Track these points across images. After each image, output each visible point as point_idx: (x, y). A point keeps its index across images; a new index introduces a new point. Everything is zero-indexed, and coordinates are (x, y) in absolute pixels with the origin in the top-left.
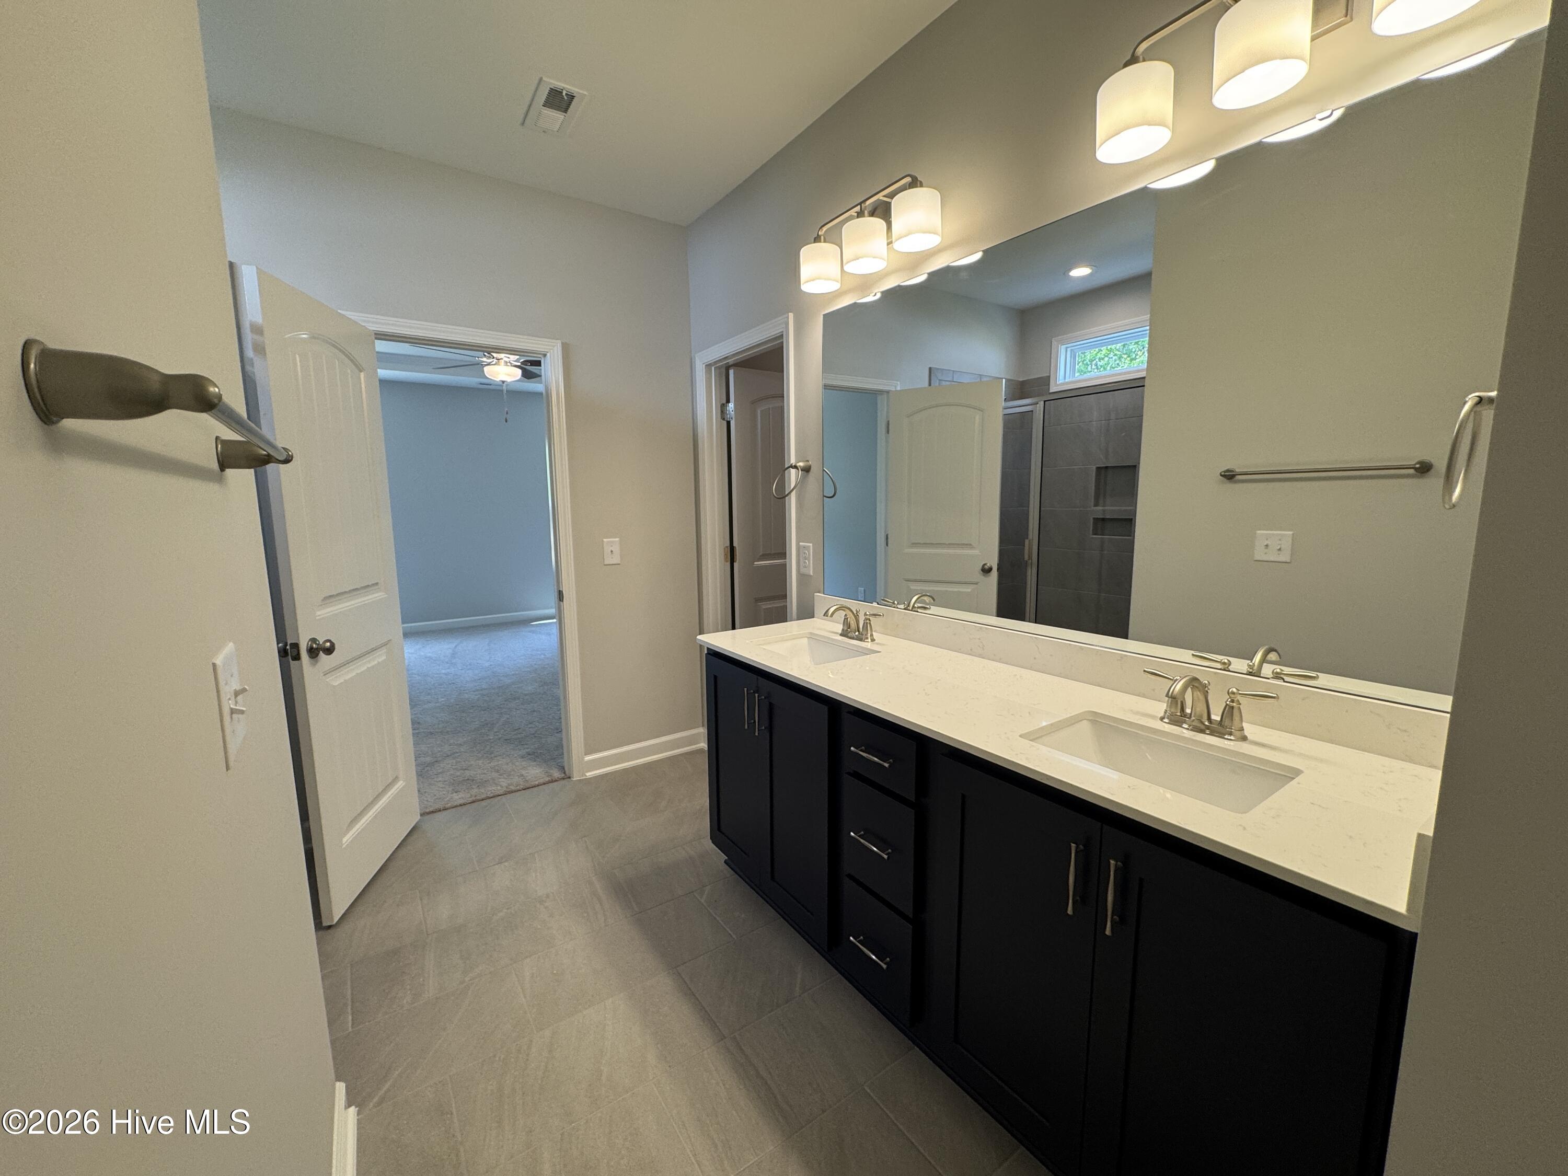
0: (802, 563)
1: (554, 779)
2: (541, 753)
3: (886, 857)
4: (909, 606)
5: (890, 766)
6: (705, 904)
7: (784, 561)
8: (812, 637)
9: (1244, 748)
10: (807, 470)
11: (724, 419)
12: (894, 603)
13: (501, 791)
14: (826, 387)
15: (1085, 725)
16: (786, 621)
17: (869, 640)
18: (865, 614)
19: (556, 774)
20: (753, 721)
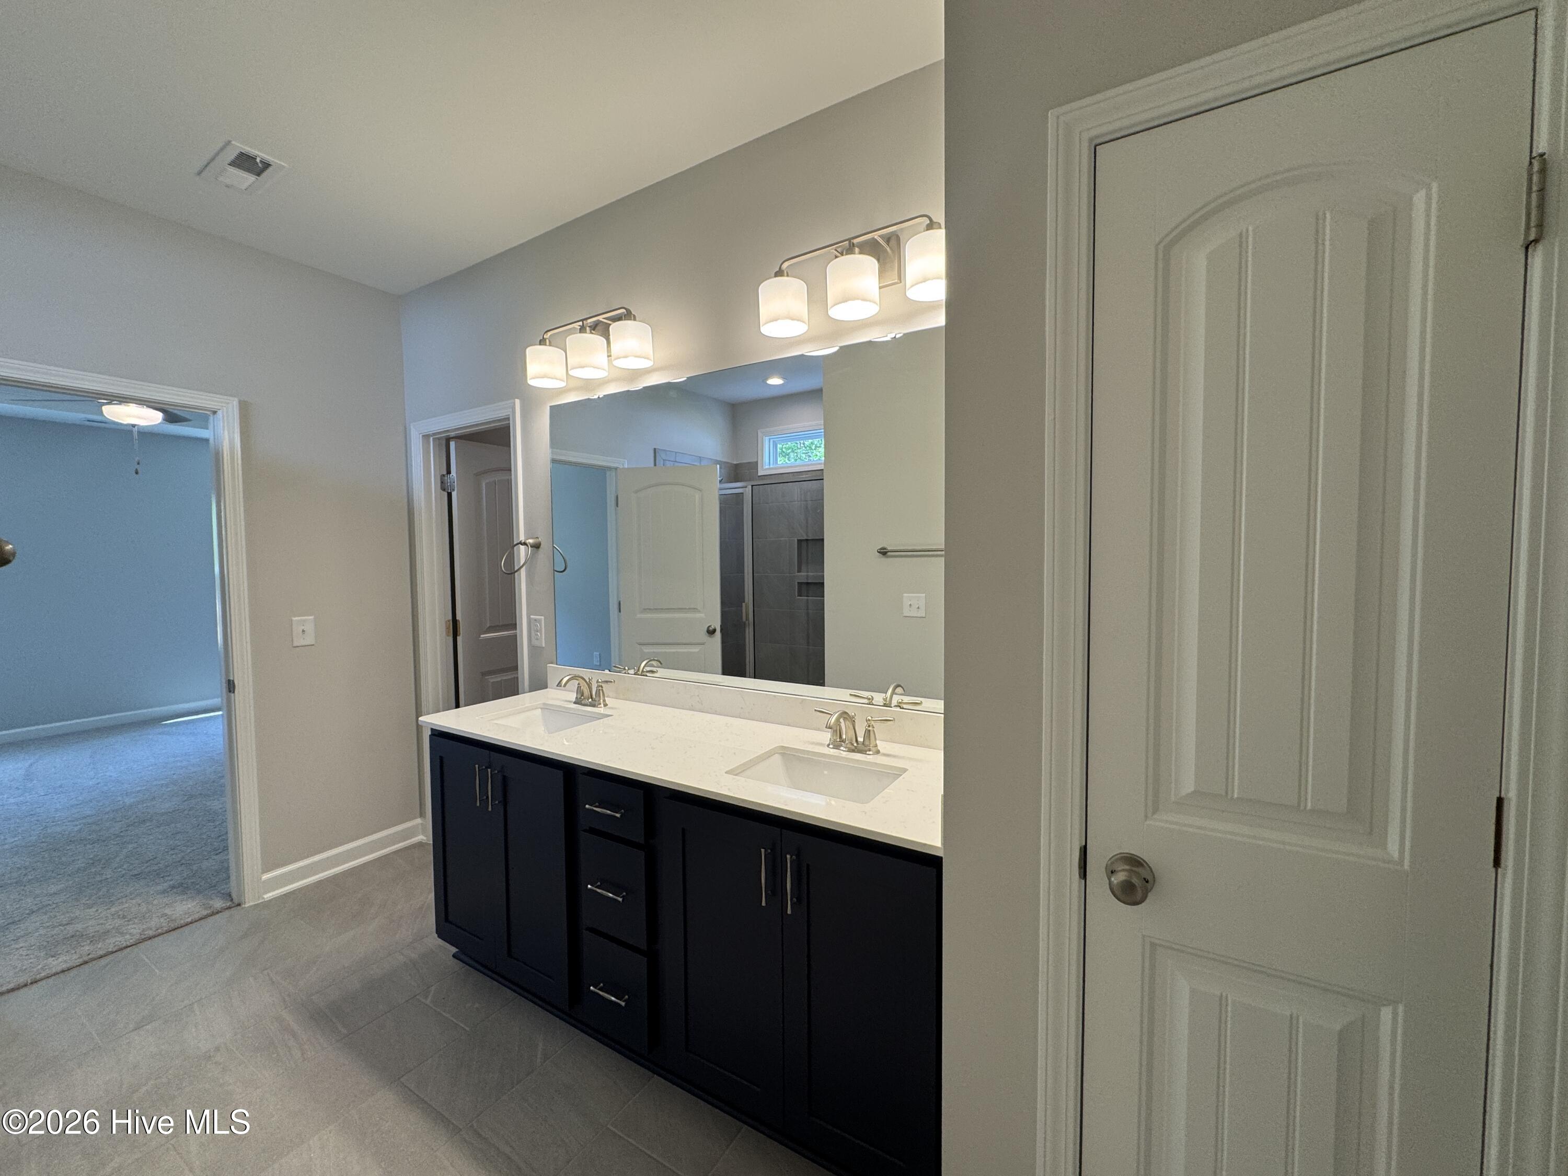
0: (533, 634)
1: (215, 911)
2: (193, 883)
3: (620, 899)
4: (638, 670)
5: (621, 816)
6: (431, 1005)
7: (514, 632)
8: (546, 708)
9: (879, 759)
10: (537, 546)
11: (444, 490)
12: (625, 669)
13: (131, 941)
14: (554, 461)
15: (777, 757)
16: (518, 694)
17: (602, 705)
18: (598, 682)
19: (218, 904)
20: (485, 797)
